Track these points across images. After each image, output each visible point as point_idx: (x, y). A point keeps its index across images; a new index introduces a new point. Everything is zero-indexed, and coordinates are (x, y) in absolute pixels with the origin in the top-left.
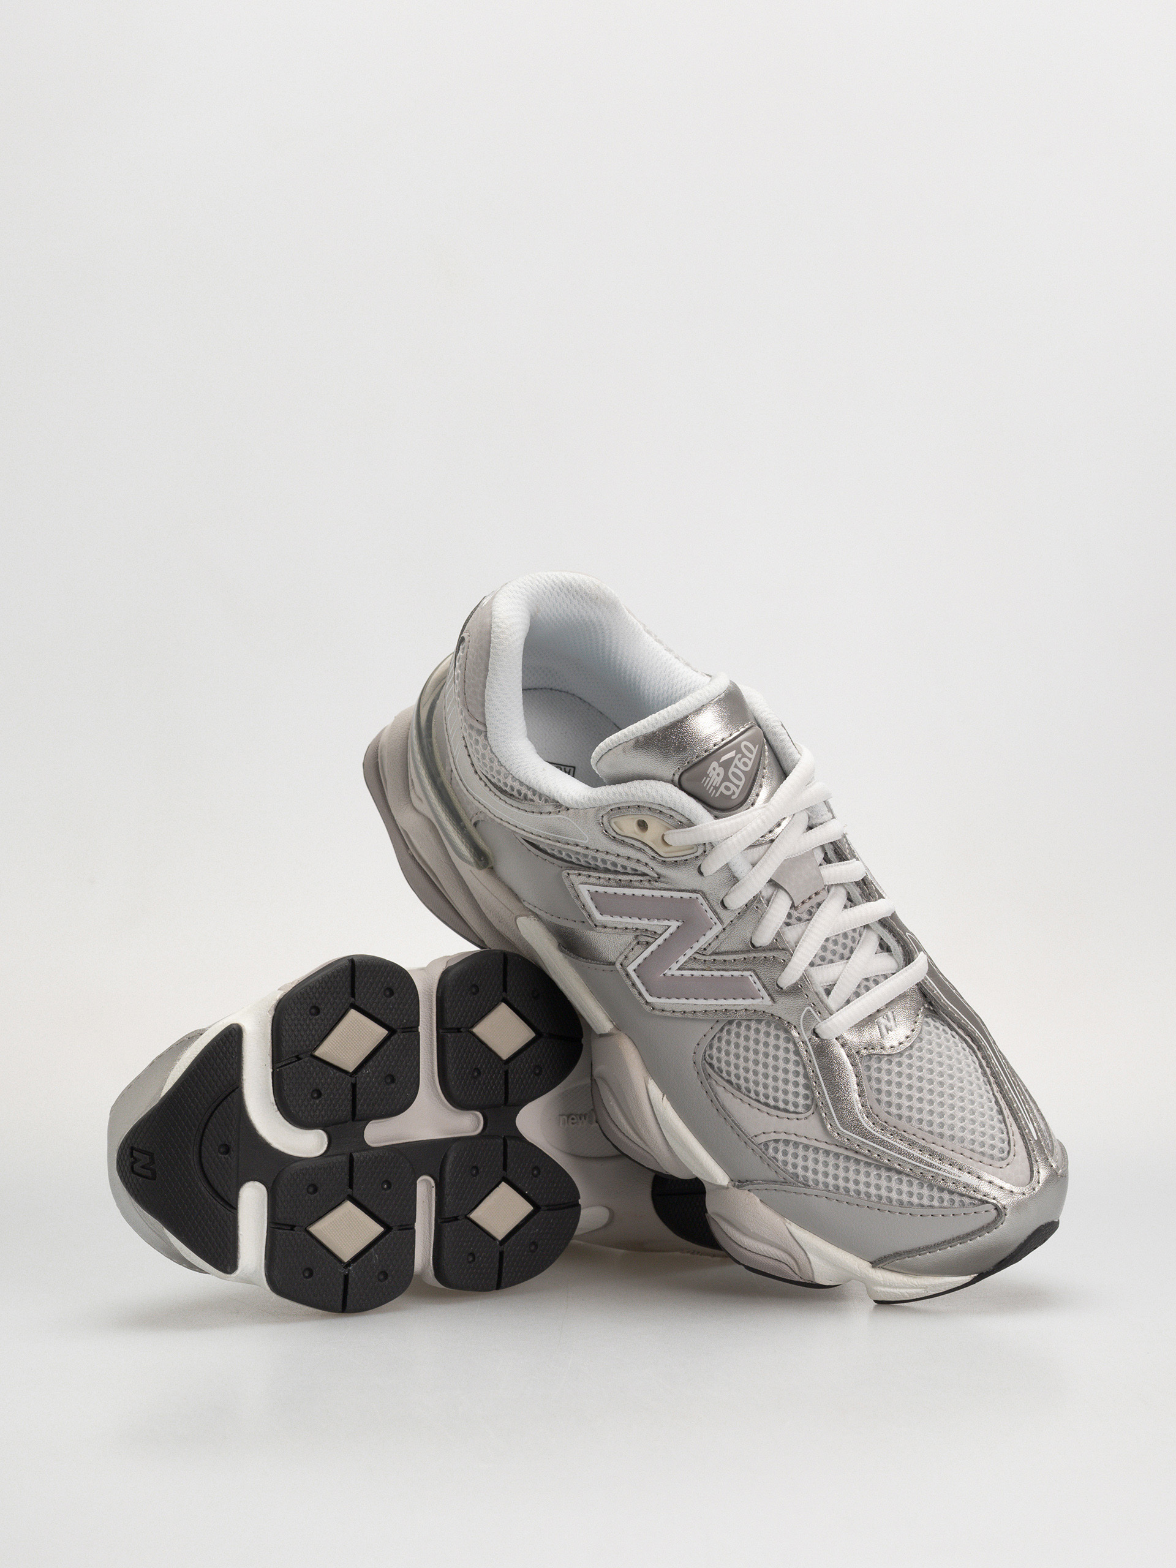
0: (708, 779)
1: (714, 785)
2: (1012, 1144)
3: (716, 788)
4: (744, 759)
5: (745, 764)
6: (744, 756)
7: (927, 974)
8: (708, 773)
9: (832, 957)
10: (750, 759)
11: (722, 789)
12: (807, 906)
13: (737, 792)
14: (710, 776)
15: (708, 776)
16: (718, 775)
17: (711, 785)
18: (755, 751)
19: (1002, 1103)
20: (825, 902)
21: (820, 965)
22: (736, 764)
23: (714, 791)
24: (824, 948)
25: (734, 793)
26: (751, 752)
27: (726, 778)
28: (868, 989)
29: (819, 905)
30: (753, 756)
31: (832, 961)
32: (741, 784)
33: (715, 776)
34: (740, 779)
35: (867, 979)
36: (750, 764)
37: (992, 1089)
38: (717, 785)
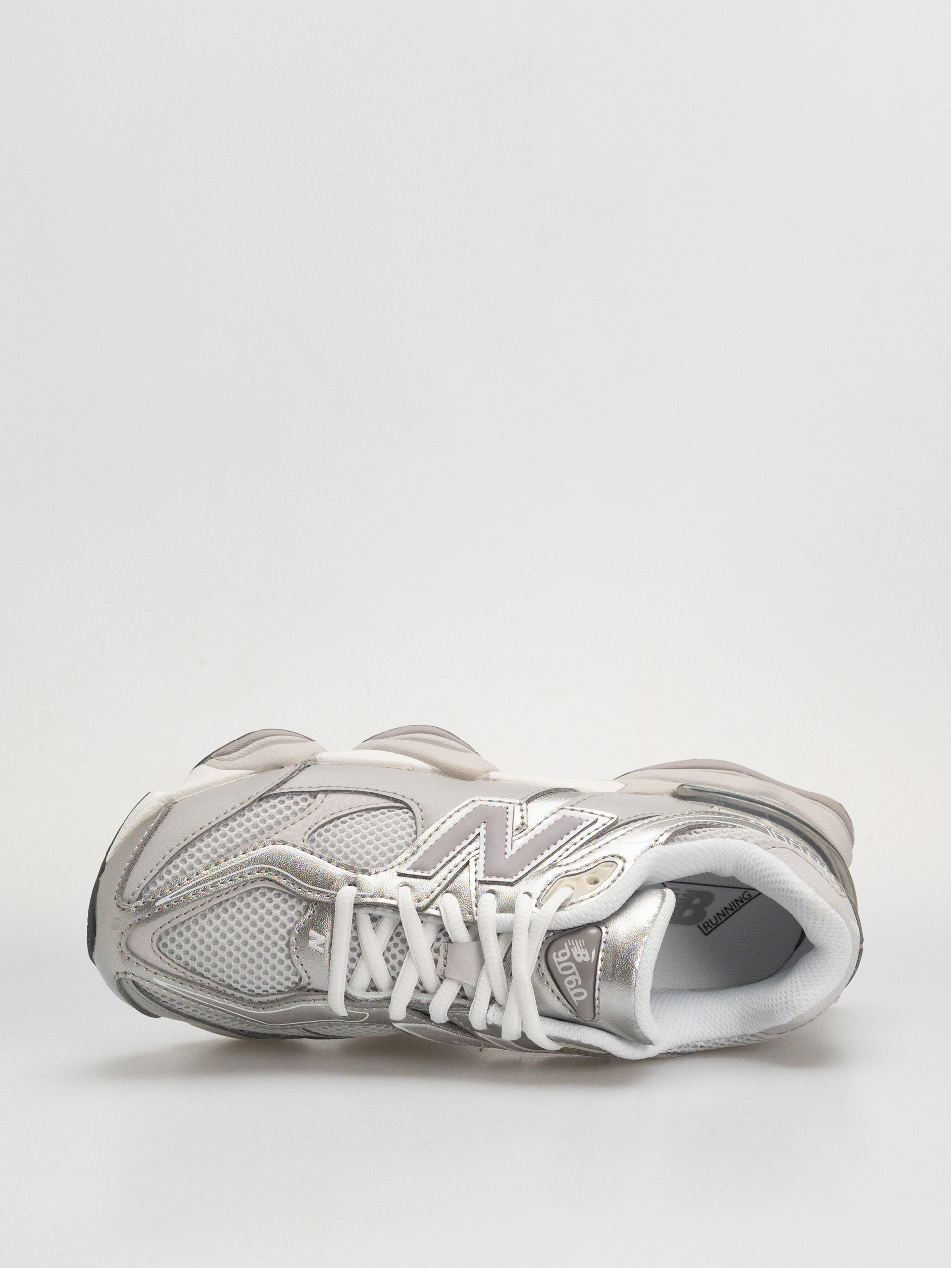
0: (581, 946)
1: (574, 947)
2: (163, 957)
3: (570, 947)
4: (574, 985)
5: (570, 982)
6: (577, 986)
7: (329, 1007)
8: (586, 949)
9: (394, 941)
10: (571, 989)
11: (567, 950)
12: (442, 951)
13: (556, 960)
14: (583, 949)
15: (584, 947)
16: (578, 955)
17: (575, 945)
18: (575, 999)
19: (197, 978)
20: (435, 968)
21: (396, 928)
22: (575, 975)
23: (570, 944)
24: (404, 941)
25: (557, 957)
26: (576, 995)
27: (571, 959)
28: (353, 949)
29: (436, 962)
30: (572, 993)
31: (391, 939)
32: (559, 968)
33: (579, 953)
34: (564, 969)
35: (359, 955)
36: (568, 987)
37: (213, 981)
38: (572, 949)
